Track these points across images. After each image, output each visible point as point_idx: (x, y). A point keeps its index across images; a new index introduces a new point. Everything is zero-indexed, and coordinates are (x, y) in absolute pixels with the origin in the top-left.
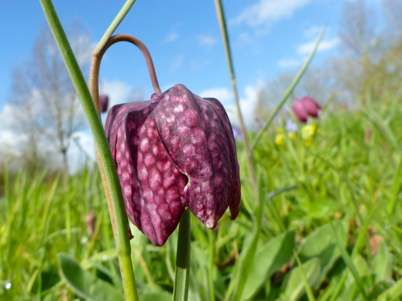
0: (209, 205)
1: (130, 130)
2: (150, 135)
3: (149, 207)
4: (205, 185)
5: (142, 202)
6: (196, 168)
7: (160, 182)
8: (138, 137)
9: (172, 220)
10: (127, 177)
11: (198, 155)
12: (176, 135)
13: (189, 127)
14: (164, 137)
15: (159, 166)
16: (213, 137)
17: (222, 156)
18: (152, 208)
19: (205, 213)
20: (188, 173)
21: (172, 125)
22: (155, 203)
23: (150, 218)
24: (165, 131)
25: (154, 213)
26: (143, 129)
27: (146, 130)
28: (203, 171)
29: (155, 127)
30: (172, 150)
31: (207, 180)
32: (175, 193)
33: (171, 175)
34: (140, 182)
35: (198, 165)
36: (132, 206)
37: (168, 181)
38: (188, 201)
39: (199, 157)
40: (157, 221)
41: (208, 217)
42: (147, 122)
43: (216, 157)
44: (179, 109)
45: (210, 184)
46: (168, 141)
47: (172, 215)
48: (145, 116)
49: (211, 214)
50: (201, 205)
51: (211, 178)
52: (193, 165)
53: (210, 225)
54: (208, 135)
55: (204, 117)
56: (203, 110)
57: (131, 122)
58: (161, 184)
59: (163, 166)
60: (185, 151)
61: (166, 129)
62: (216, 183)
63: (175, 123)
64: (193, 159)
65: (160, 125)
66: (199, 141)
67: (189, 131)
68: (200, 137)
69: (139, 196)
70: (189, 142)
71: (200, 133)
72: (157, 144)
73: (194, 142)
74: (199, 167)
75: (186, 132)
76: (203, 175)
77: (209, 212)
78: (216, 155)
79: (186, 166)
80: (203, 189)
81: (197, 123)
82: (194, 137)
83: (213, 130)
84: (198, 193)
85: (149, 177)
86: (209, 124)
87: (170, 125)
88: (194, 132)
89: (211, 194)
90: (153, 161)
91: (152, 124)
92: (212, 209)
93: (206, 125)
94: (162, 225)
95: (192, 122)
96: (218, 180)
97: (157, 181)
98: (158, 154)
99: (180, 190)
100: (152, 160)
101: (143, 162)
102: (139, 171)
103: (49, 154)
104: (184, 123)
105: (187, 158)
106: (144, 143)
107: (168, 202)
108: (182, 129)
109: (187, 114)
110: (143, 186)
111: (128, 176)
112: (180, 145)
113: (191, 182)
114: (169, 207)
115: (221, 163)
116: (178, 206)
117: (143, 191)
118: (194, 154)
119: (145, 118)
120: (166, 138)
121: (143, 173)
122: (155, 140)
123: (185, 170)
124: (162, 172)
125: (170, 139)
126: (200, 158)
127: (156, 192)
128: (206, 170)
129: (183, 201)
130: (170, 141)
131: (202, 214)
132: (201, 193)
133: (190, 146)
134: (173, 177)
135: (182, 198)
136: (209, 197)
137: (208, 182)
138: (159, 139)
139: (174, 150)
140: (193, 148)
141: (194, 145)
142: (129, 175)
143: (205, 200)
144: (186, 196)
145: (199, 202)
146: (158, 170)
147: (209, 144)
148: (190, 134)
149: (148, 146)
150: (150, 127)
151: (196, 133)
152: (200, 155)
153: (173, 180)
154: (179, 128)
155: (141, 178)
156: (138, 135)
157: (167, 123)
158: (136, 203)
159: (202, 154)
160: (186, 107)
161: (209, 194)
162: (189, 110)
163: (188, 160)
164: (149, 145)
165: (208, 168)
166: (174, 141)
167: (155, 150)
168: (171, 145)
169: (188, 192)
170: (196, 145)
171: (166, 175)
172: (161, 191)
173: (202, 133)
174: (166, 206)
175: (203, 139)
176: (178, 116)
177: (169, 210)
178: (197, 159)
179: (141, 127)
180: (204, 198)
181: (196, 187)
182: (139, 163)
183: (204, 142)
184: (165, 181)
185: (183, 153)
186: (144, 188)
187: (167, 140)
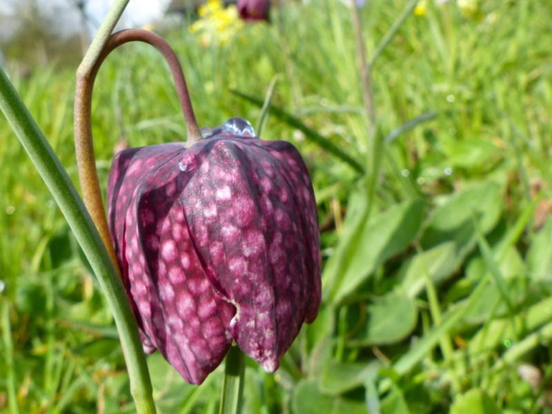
0: (267, 344)
1: (144, 225)
2: (177, 235)
3: (178, 338)
4: (263, 316)
5: (168, 330)
6: (249, 294)
7: (194, 309)
8: (159, 238)
9: (211, 359)
10: (144, 291)
11: (252, 274)
12: (219, 241)
13: (239, 227)
14: (199, 242)
15: (192, 285)
16: (278, 239)
17: (291, 267)
18: (182, 340)
19: (261, 354)
20: (236, 300)
21: (213, 223)
22: (187, 336)
23: (179, 351)
24: (200, 232)
25: (185, 347)
26: (166, 224)
27: (171, 226)
28: (260, 298)
29: (184, 223)
30: (211, 263)
31: (267, 309)
32: (216, 327)
33: (210, 301)
34: (163, 302)
35: (252, 289)
36: (153, 329)
37: (206, 309)
38: (236, 337)
39: (254, 277)
40: (190, 358)
41: (266, 359)
42: (172, 211)
43: (282, 272)
44: (224, 193)
45: (271, 316)
46: (205, 249)
47: (212, 354)
48: (168, 200)
49: (271, 356)
50: (256, 345)
51: (273, 307)
52: (245, 289)
53: (268, 368)
54: (269, 238)
55: (266, 205)
56: (263, 191)
57: (147, 210)
58: (195, 313)
59: (198, 285)
60: (232, 268)
61: (203, 228)
62: (279, 313)
63: (217, 219)
64: (245, 279)
65: (192, 221)
66: (255, 251)
67: (239, 235)
68: (257, 245)
69: (163, 321)
70: (239, 254)
71: (257, 239)
72: (188, 252)
73: (247, 253)
74: (253, 293)
75: (235, 237)
76: (259, 304)
77: (268, 353)
78: (282, 268)
79: (233, 291)
80: (259, 324)
81: (253, 221)
82: (247, 245)
83: (279, 225)
84: (251, 329)
85: (176, 299)
86: (273, 216)
87: (209, 222)
88: (247, 236)
89: (272, 329)
90: (181, 278)
91: (180, 216)
92: (273, 349)
93: (268, 222)
94: (198, 364)
95: (245, 220)
96: (284, 307)
97: (189, 308)
98: (190, 267)
99: (224, 322)
100: (181, 276)
101: (167, 276)
102: (161, 288)
103: (57, 10)
104: (232, 221)
105: (235, 279)
106: (168, 249)
107: (206, 337)
108: (229, 231)
109: (238, 205)
110: (167, 309)
111: (144, 288)
112: (225, 257)
113: (241, 314)
114: (208, 343)
115: (288, 280)
116: (221, 344)
117: (168, 315)
118: (245, 272)
119: (169, 205)
120: (202, 244)
121: (167, 291)
122: (185, 245)
123: (232, 295)
124: (196, 295)
125: (208, 245)
126: (255, 279)
127: (186, 323)
128: (265, 295)
129: (229, 335)
130: (209, 250)
131: (258, 354)
132: (256, 329)
133: (240, 259)
134: (213, 304)
135: (227, 333)
136: (268, 334)
137: (267, 313)
138: (191, 244)
139: (215, 263)
140: (246, 264)
141: (246, 258)
142: (147, 287)
143: (261, 338)
144: (233, 331)
145: (252, 340)
146: (190, 292)
147: (271, 254)
148: (241, 240)
149: (174, 254)
150: (176, 221)
151: (250, 238)
152: (257, 275)
153: (214, 308)
154: (224, 229)
155: (163, 298)
156: (158, 233)
157: (205, 218)
158: (158, 327)
159: (259, 271)
160: (235, 192)
161: (268, 330)
162: (239, 198)
163: (237, 281)
164: (175, 252)
165: (268, 292)
166: (215, 250)
167: (185, 261)
168: (211, 256)
169: (236, 327)
170: (250, 259)
171: (202, 300)
172: (195, 323)
173: (261, 238)
174: (203, 342)
175: (261, 248)
176: (223, 206)
177: (206, 347)
178: (250, 281)
179: (163, 221)
180: (261, 335)
181: (248, 320)
182: (160, 277)
183: (263, 253)
184: (200, 308)
185: (229, 270)
186: (169, 313)
187: (203, 247)
